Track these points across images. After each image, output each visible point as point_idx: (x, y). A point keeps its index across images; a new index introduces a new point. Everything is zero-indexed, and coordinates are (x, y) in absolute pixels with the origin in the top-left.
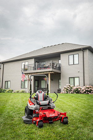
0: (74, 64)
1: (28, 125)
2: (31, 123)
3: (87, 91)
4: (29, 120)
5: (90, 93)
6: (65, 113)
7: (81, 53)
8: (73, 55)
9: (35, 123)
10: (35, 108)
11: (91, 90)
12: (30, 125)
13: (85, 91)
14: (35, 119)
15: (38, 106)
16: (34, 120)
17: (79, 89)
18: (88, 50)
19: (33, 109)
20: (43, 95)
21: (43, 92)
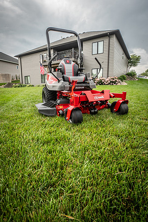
0: (98, 53)
1: (48, 118)
2: (54, 115)
3: (112, 82)
4: (49, 108)
5: (115, 84)
6: (125, 94)
7: (106, 40)
8: (98, 42)
9: (62, 115)
10: (61, 87)
11: (116, 81)
12: (53, 119)
13: (109, 82)
14: (61, 107)
15: (67, 84)
16: (61, 110)
17: (103, 81)
18: (115, 35)
19: (57, 89)
20: (74, 66)
21: (73, 63)
